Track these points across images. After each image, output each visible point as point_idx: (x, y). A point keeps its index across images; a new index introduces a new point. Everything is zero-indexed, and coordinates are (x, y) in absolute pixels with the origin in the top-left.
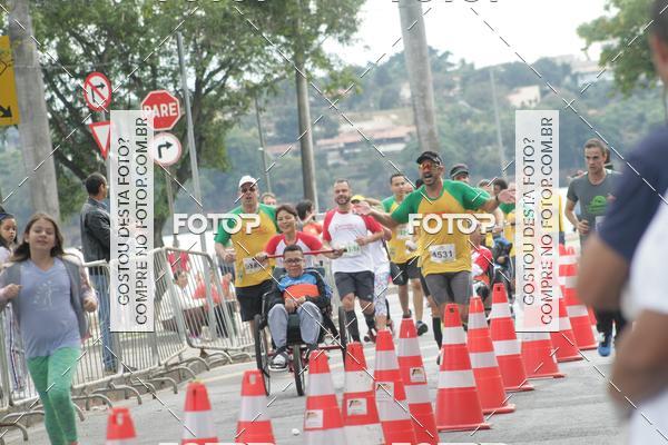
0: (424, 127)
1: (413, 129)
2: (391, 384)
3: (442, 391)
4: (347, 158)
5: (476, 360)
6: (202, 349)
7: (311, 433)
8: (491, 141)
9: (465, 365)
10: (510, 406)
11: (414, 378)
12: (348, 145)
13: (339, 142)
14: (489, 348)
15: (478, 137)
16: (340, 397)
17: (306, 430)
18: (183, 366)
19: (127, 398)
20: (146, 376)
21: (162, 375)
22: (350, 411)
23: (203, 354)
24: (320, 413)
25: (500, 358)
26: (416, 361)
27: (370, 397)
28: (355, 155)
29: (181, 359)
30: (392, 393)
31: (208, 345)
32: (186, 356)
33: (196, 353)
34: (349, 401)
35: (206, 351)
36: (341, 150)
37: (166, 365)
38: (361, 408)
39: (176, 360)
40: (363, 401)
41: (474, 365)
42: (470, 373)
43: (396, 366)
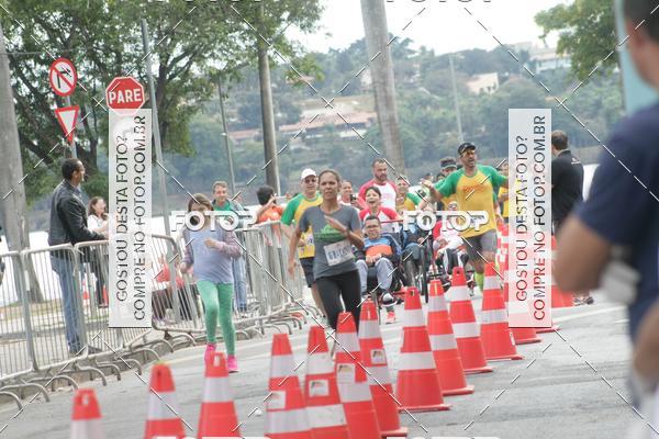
0: (385, 114)
1: (374, 115)
2: (352, 366)
3: (402, 373)
4: (309, 143)
5: (436, 342)
6: (166, 331)
7: (273, 414)
8: (451, 127)
9: (425, 347)
10: (469, 388)
11: (374, 360)
12: (310, 131)
13: (301, 127)
14: (448, 330)
15: (438, 123)
16: (302, 378)
17: (269, 410)
18: (147, 348)
19: (92, 379)
20: (111, 357)
21: (126, 357)
22: (313, 391)
23: (167, 336)
24: (282, 394)
25: (458, 340)
26: (377, 343)
27: (331, 379)
28: (317, 140)
29: (145, 341)
30: (353, 375)
31: (172, 327)
32: (150, 338)
33: (160, 335)
34: (311, 383)
35: (170, 333)
36: (303, 136)
37: (130, 347)
38: (323, 389)
39: (141, 342)
40: (325, 383)
41: (433, 347)
42: (430, 354)
43: (357, 348)
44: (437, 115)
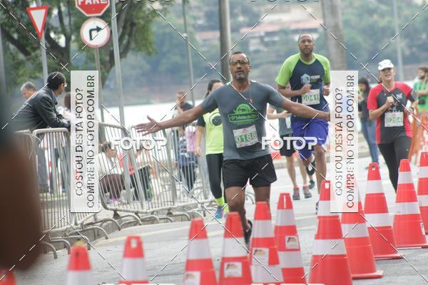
2: (266, 251)
3: (316, 258)
4: (266, 44)
5: (348, 231)
6: (115, 211)
9: (337, 234)
11: (289, 245)
12: (268, 34)
13: (260, 30)
14: (361, 220)
18: (97, 226)
22: (227, 273)
23: (116, 216)
24: (197, 275)
25: (371, 229)
28: (274, 43)
29: (95, 219)
30: (266, 258)
31: (121, 207)
32: (100, 217)
33: (110, 215)
34: (226, 265)
35: (118, 212)
36: (261, 38)
37: (82, 224)
38: (236, 271)
39: (91, 220)
40: (239, 265)
41: (345, 235)
42: (341, 242)
43: (272, 235)
44: (383, 23)
